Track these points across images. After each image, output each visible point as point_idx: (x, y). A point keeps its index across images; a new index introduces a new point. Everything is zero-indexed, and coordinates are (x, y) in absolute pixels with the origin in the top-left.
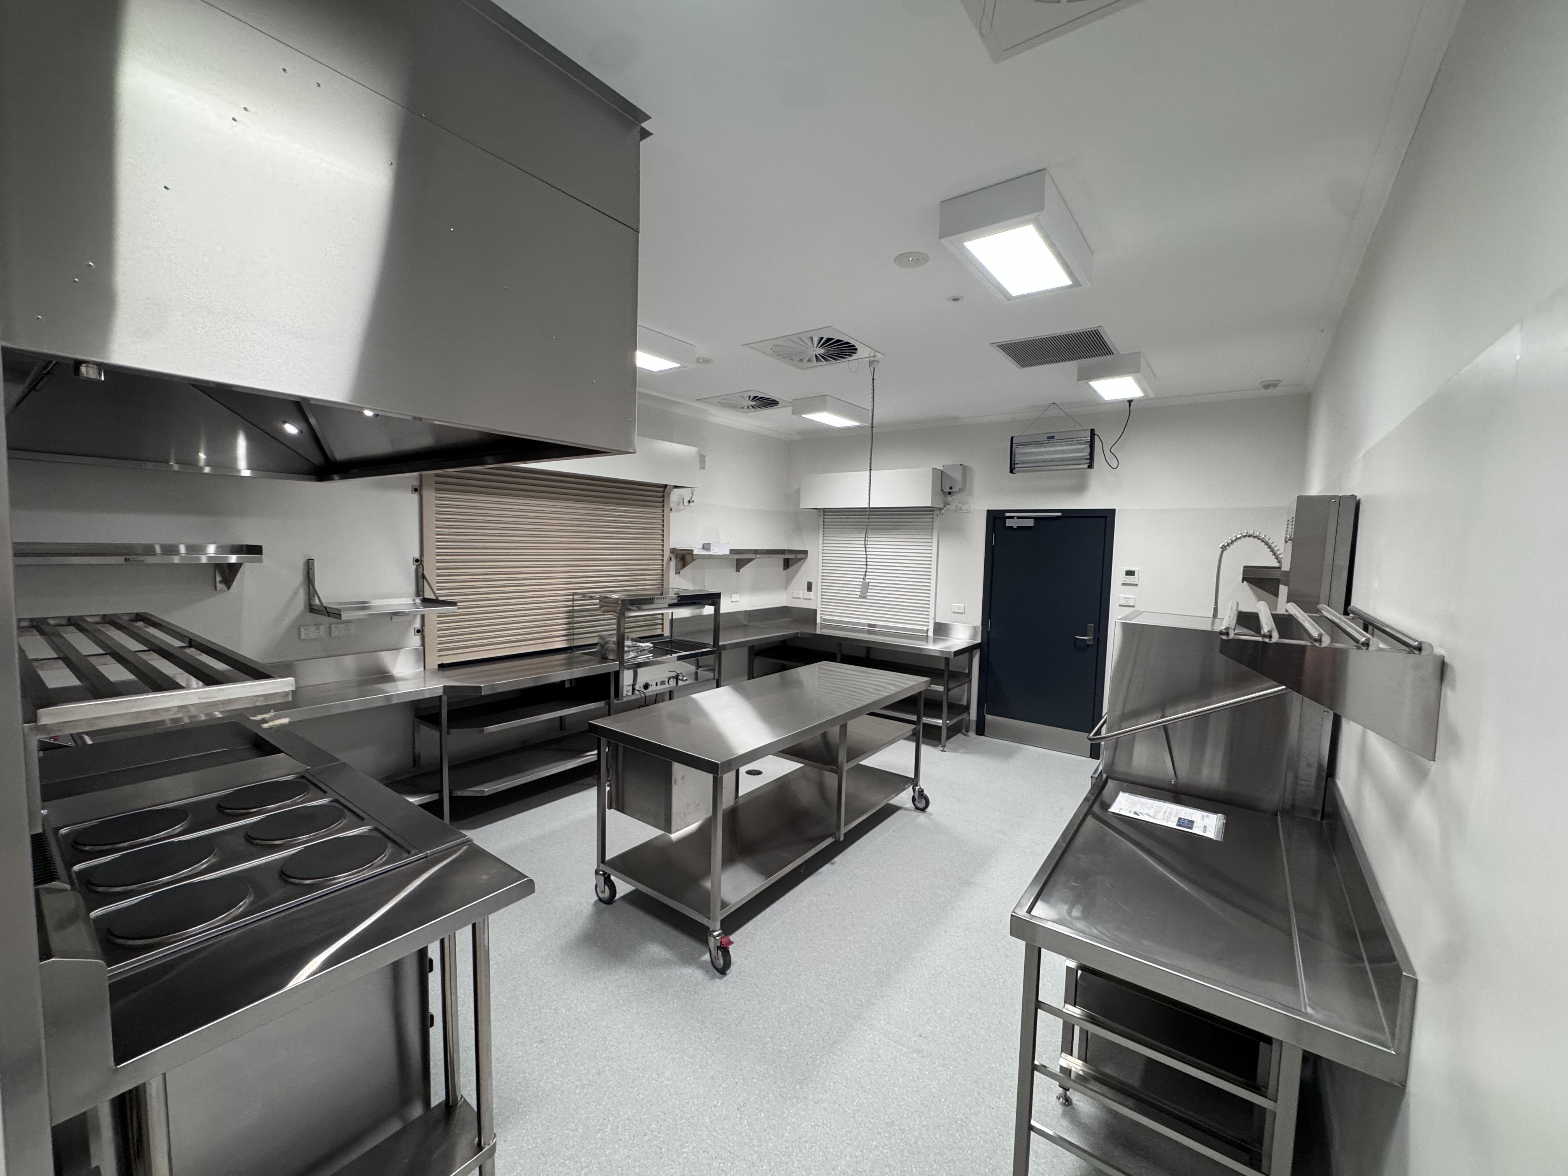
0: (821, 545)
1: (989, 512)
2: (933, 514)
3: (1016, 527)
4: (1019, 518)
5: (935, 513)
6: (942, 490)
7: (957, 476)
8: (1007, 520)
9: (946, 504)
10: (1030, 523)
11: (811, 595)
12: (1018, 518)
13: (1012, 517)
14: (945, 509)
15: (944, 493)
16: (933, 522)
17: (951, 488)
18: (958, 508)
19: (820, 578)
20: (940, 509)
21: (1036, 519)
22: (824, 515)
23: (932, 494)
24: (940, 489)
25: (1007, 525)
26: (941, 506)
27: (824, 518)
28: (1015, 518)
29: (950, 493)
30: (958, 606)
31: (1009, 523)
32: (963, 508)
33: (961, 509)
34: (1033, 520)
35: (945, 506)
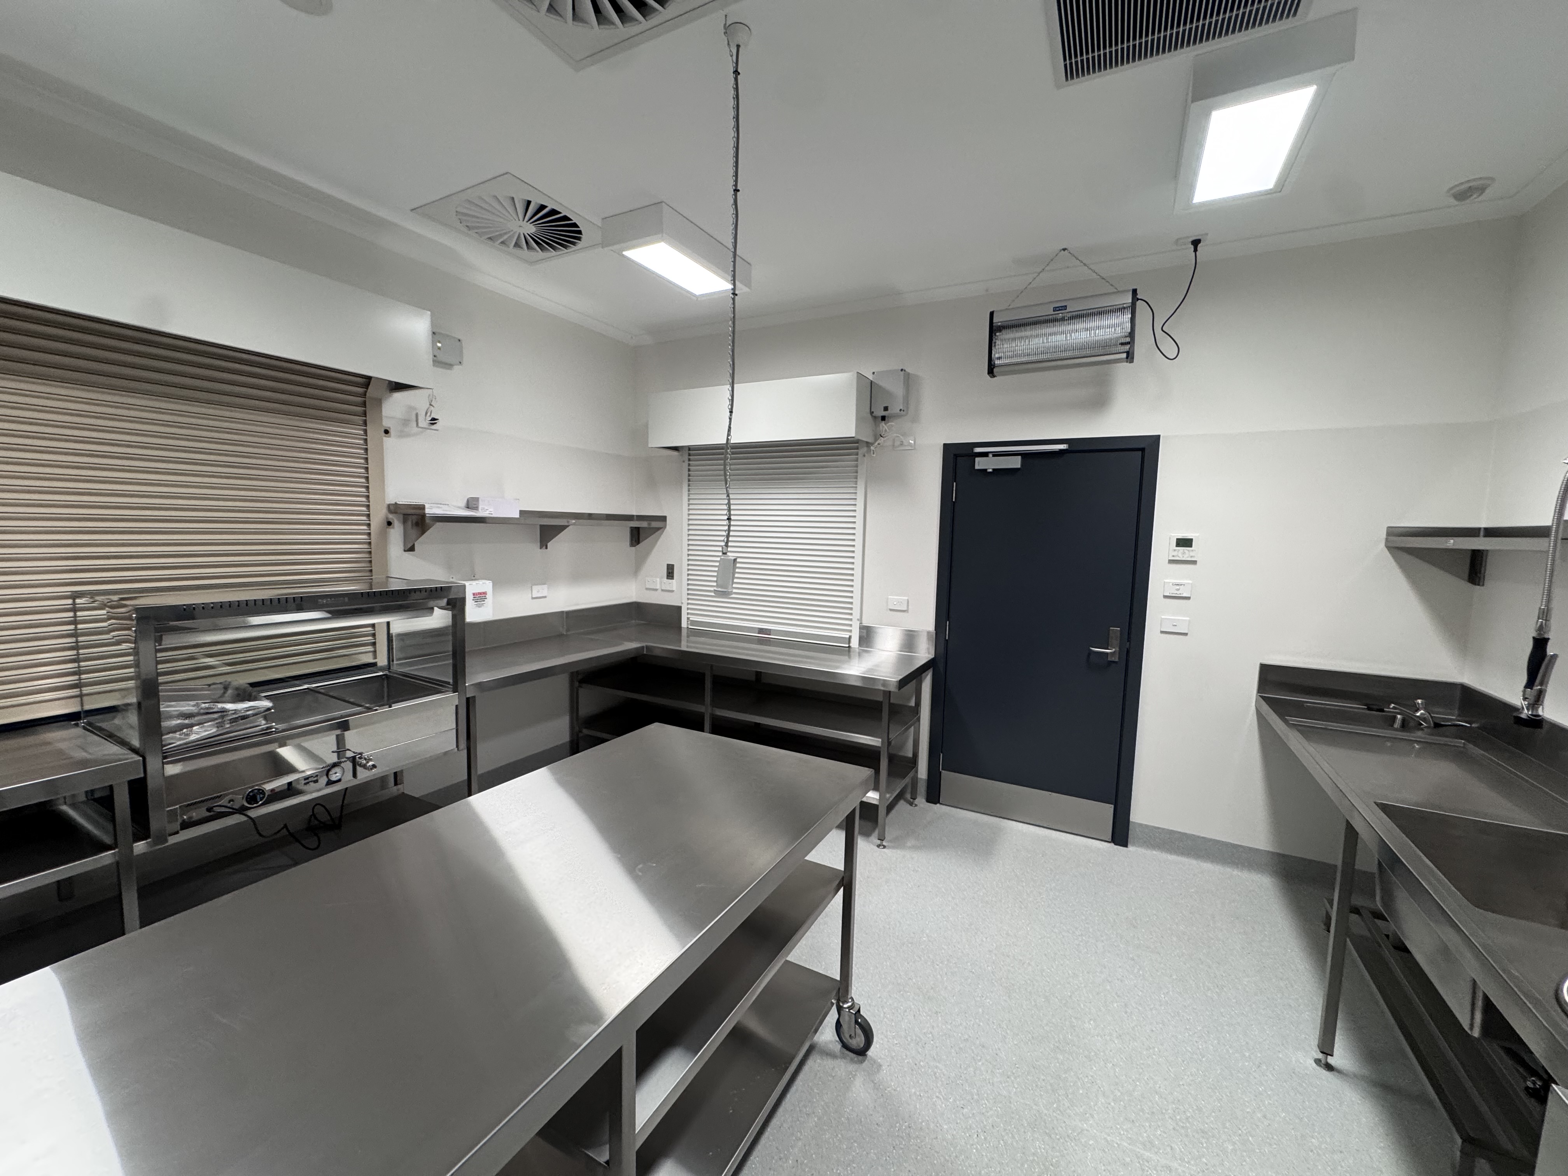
0: (685, 507)
1: (946, 447)
2: (857, 454)
3: (991, 470)
4: (996, 454)
5: (861, 451)
6: (872, 413)
7: (896, 388)
8: (977, 459)
9: (878, 436)
10: (1015, 463)
11: (673, 584)
12: (994, 456)
13: (985, 455)
14: (876, 444)
15: (875, 418)
16: (857, 466)
17: (886, 409)
18: (897, 443)
19: (685, 558)
20: (868, 444)
21: (1025, 455)
22: (689, 460)
23: (857, 419)
24: (868, 410)
25: (977, 467)
26: (870, 440)
27: (689, 465)
28: (991, 455)
29: (883, 418)
30: (896, 600)
31: (980, 464)
32: (905, 443)
33: (902, 444)
34: (1019, 457)
35: (876, 440)
